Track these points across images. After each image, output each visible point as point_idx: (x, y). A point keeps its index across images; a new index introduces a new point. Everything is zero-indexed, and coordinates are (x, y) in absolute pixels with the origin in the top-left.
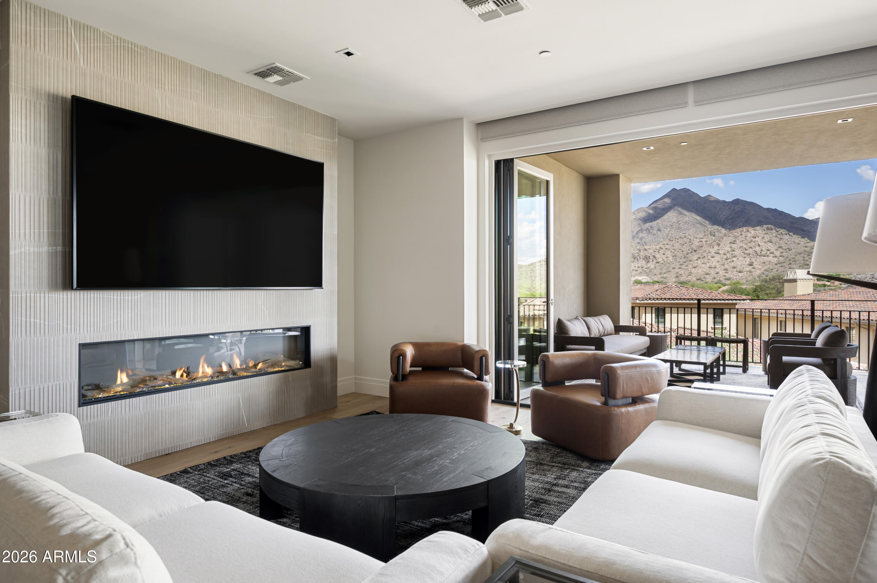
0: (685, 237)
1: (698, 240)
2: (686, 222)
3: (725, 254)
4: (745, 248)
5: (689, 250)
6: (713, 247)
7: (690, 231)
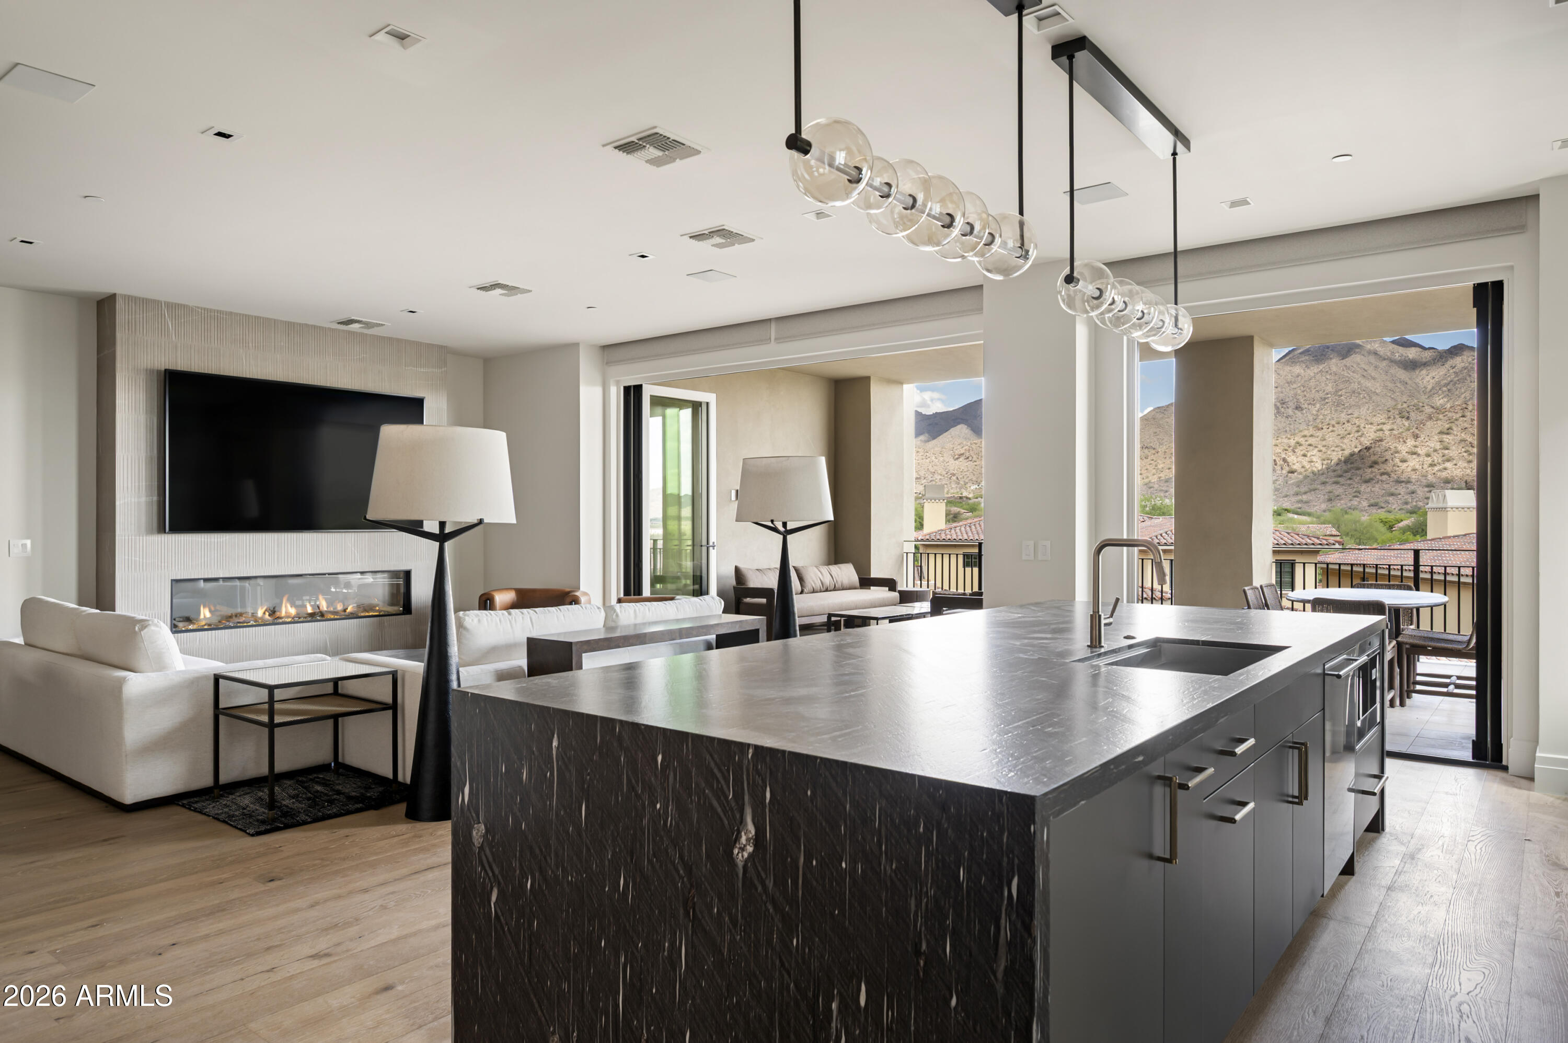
0: (1348, 422)
1: (1375, 428)
2: (1354, 392)
3: (1428, 455)
4: (1470, 443)
5: (1356, 448)
6: (1405, 442)
7: (1362, 409)
